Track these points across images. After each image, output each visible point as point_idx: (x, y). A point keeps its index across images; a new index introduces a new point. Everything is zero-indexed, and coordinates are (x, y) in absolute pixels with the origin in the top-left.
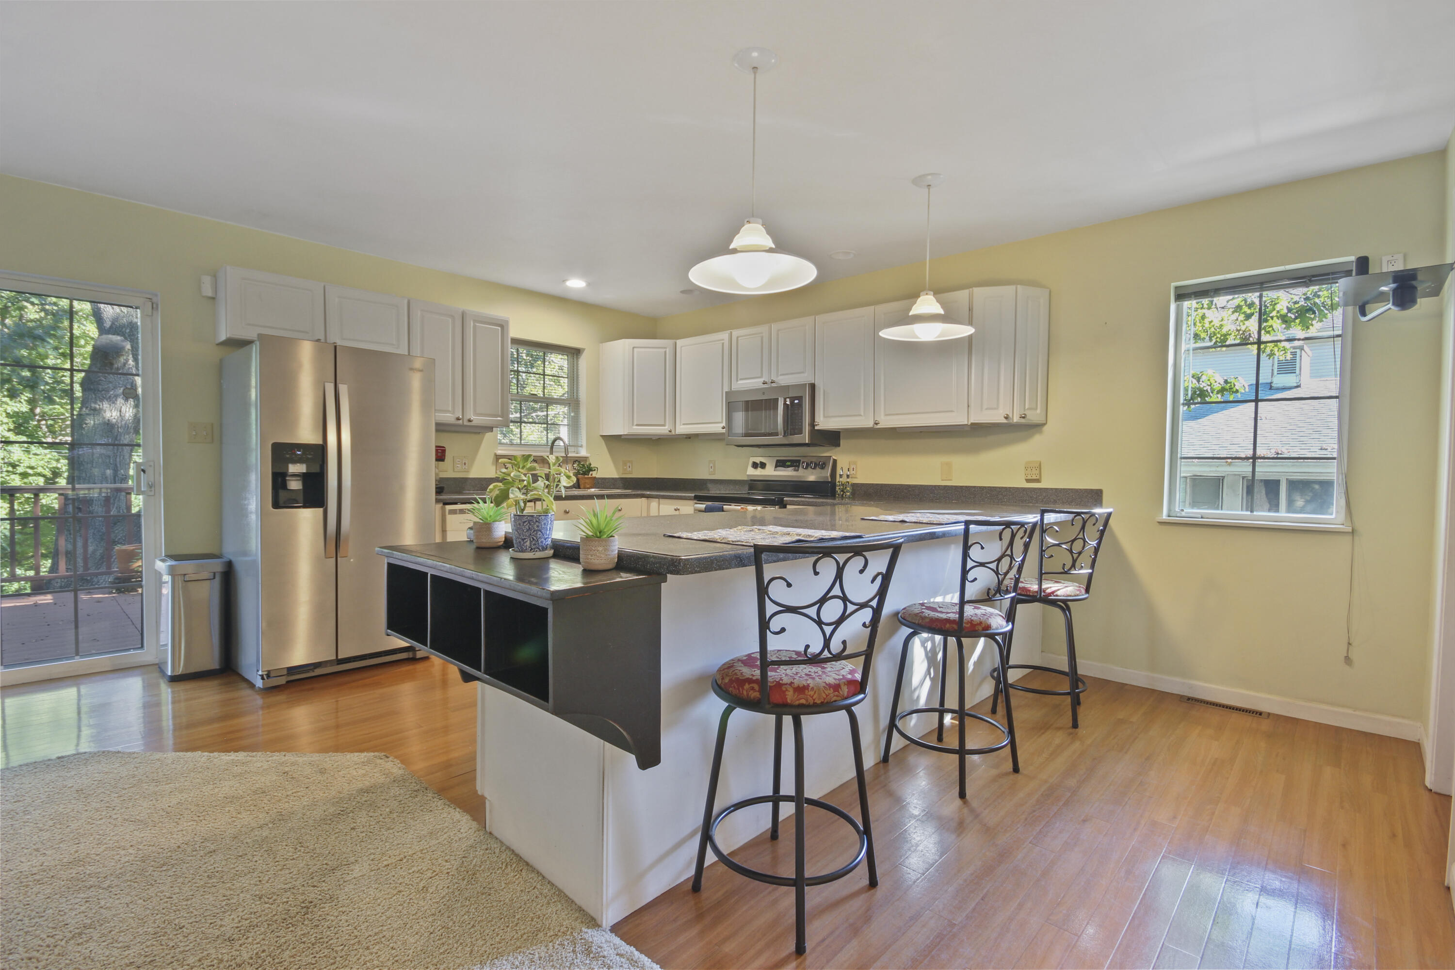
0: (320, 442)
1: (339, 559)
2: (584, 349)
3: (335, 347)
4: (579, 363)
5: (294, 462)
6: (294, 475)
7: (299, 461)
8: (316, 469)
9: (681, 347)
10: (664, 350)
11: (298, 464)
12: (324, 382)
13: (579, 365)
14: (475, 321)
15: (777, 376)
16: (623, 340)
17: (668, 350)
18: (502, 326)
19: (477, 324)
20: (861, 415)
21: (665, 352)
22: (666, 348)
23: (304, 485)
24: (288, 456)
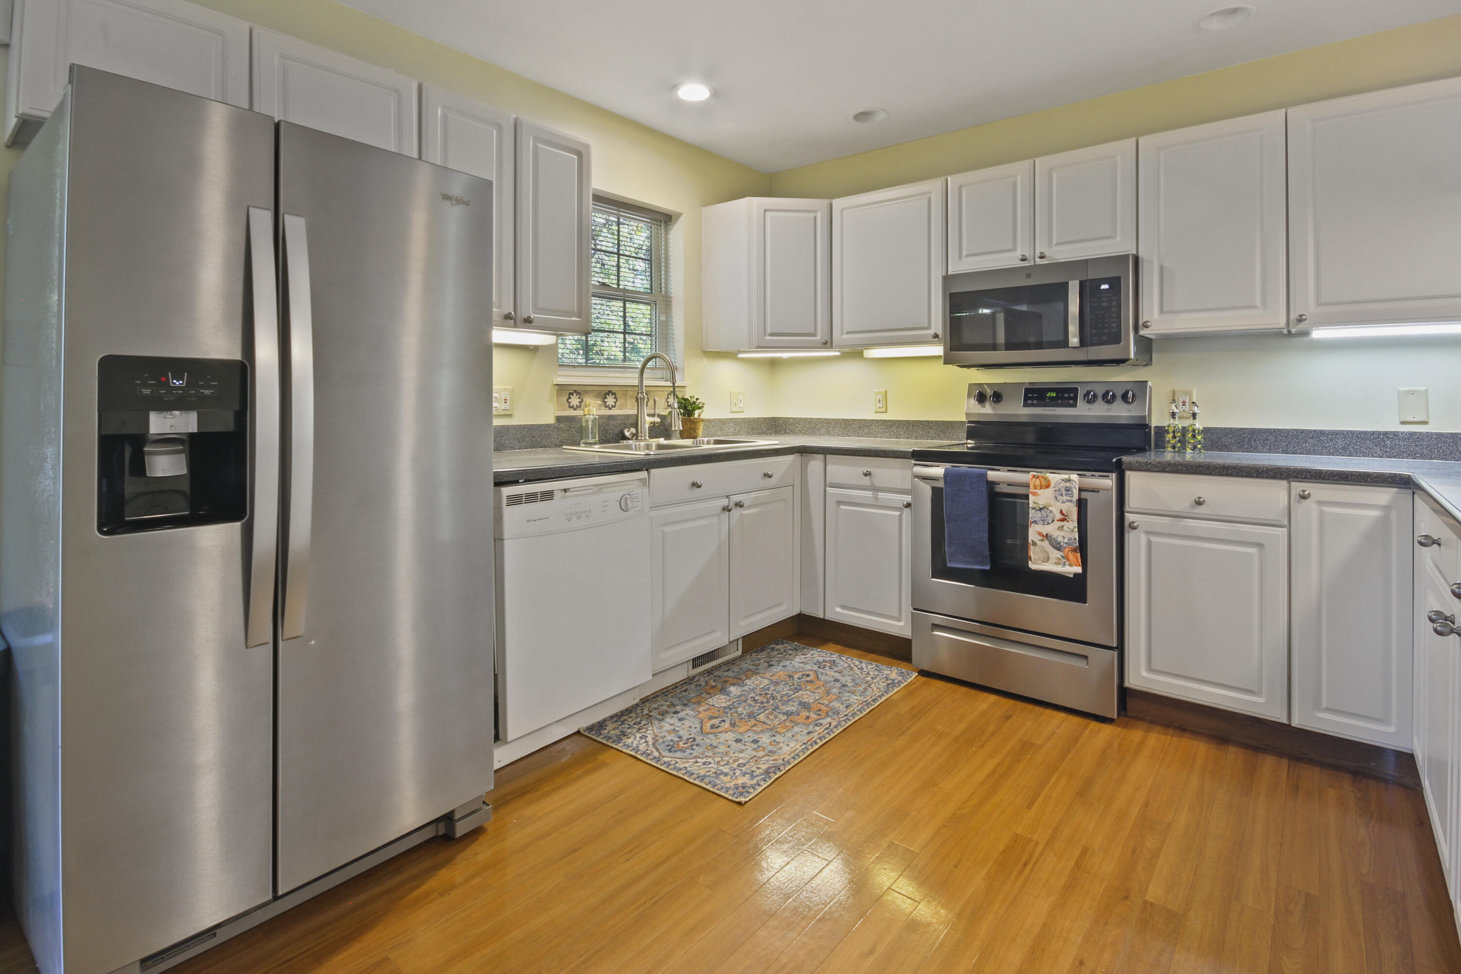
0: (236, 354)
1: (281, 644)
2: (679, 215)
3: (277, 126)
4: (670, 237)
5: (164, 406)
6: (165, 440)
7: (180, 403)
8: (224, 422)
9: (842, 210)
10: (813, 215)
11: (176, 413)
12: (248, 207)
13: (670, 241)
14: (537, 139)
15: (1050, 245)
16: (747, 198)
17: (819, 215)
18: (580, 154)
19: (540, 145)
20: (1254, 307)
21: (815, 218)
22: (816, 212)
23: (192, 464)
24: (147, 391)
